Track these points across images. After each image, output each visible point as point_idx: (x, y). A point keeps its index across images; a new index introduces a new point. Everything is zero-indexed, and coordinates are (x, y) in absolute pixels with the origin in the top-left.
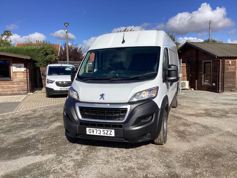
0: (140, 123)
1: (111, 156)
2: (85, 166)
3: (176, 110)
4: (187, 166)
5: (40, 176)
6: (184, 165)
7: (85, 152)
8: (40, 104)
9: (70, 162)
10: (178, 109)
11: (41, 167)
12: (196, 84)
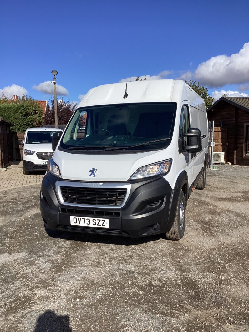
0: (144, 210)
1: (103, 256)
2: (66, 269)
3: (203, 193)
4: (209, 270)
5: (3, 283)
6: (205, 269)
7: (69, 250)
8: (14, 183)
9: (46, 263)
10: (206, 192)
11: (6, 270)
12: (235, 156)
